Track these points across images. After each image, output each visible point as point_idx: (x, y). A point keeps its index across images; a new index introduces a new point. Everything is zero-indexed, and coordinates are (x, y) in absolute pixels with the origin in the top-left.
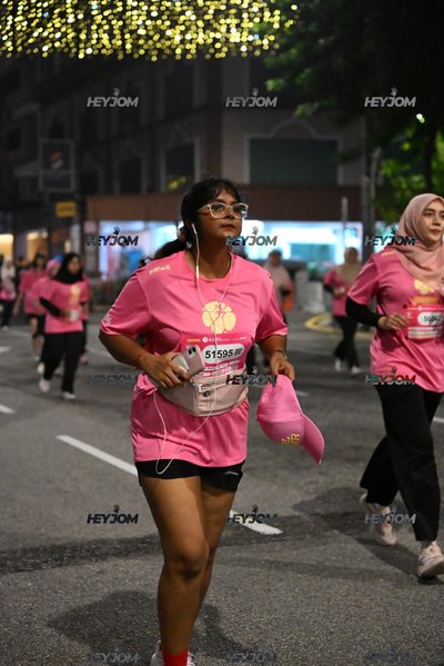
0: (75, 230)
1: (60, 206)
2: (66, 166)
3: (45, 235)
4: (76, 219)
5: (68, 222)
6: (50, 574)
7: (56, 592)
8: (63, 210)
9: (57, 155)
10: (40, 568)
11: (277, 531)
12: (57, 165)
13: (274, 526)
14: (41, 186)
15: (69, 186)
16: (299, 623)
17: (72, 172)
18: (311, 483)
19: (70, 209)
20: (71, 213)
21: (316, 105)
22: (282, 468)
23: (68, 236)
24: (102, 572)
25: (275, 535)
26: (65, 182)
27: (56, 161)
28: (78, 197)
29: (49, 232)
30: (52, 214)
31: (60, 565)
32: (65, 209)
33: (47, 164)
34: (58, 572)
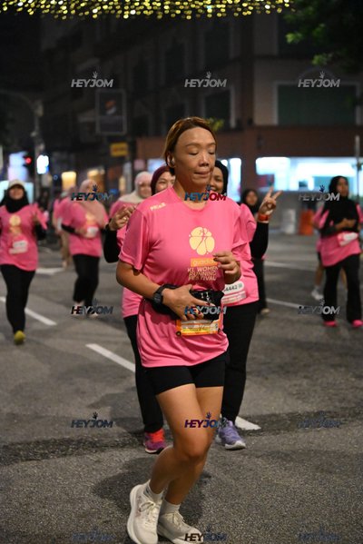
0: (127, 168)
1: (114, 146)
2: (118, 113)
3: (103, 172)
4: (128, 158)
5: (121, 160)
6: (56, 462)
7: (56, 479)
8: (116, 150)
9: (111, 103)
10: (48, 458)
11: (256, 427)
12: (112, 111)
13: (254, 423)
14: (98, 130)
15: (122, 130)
16: (257, 507)
17: (124, 118)
18: (295, 385)
19: (122, 149)
20: (124, 153)
21: (330, 55)
22: (274, 372)
23: (120, 173)
24: (98, 461)
25: (254, 431)
26: (118, 127)
27: (110, 108)
28: (129, 139)
29: (106, 169)
30: (108, 153)
31: (65, 455)
32: (119, 149)
33: (103, 111)
34: (61, 461)
